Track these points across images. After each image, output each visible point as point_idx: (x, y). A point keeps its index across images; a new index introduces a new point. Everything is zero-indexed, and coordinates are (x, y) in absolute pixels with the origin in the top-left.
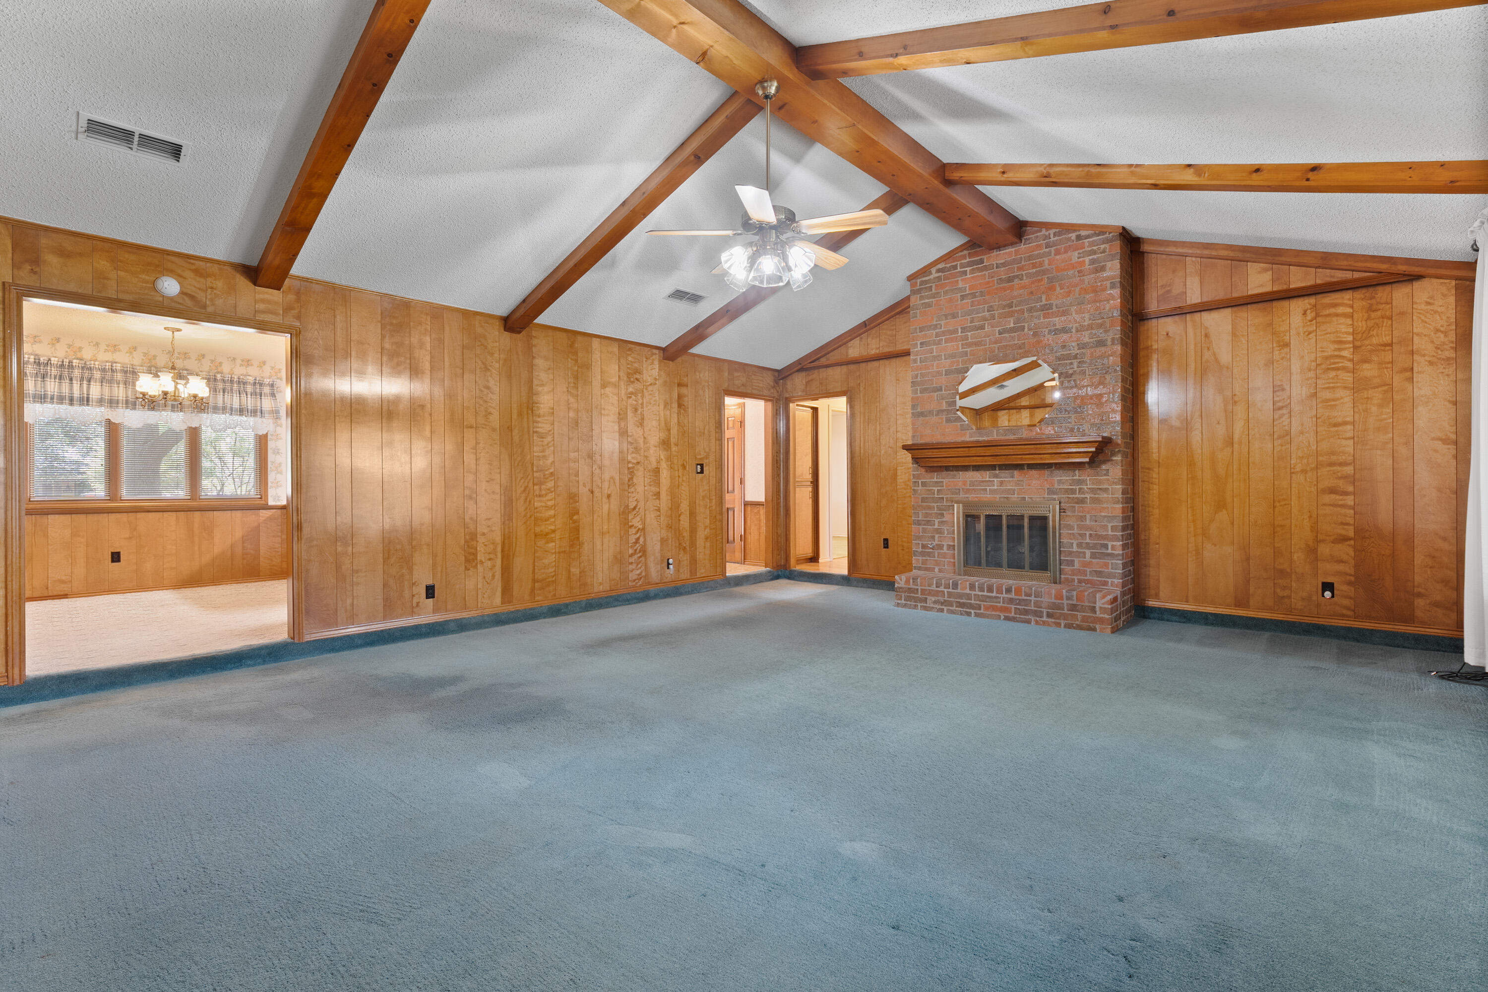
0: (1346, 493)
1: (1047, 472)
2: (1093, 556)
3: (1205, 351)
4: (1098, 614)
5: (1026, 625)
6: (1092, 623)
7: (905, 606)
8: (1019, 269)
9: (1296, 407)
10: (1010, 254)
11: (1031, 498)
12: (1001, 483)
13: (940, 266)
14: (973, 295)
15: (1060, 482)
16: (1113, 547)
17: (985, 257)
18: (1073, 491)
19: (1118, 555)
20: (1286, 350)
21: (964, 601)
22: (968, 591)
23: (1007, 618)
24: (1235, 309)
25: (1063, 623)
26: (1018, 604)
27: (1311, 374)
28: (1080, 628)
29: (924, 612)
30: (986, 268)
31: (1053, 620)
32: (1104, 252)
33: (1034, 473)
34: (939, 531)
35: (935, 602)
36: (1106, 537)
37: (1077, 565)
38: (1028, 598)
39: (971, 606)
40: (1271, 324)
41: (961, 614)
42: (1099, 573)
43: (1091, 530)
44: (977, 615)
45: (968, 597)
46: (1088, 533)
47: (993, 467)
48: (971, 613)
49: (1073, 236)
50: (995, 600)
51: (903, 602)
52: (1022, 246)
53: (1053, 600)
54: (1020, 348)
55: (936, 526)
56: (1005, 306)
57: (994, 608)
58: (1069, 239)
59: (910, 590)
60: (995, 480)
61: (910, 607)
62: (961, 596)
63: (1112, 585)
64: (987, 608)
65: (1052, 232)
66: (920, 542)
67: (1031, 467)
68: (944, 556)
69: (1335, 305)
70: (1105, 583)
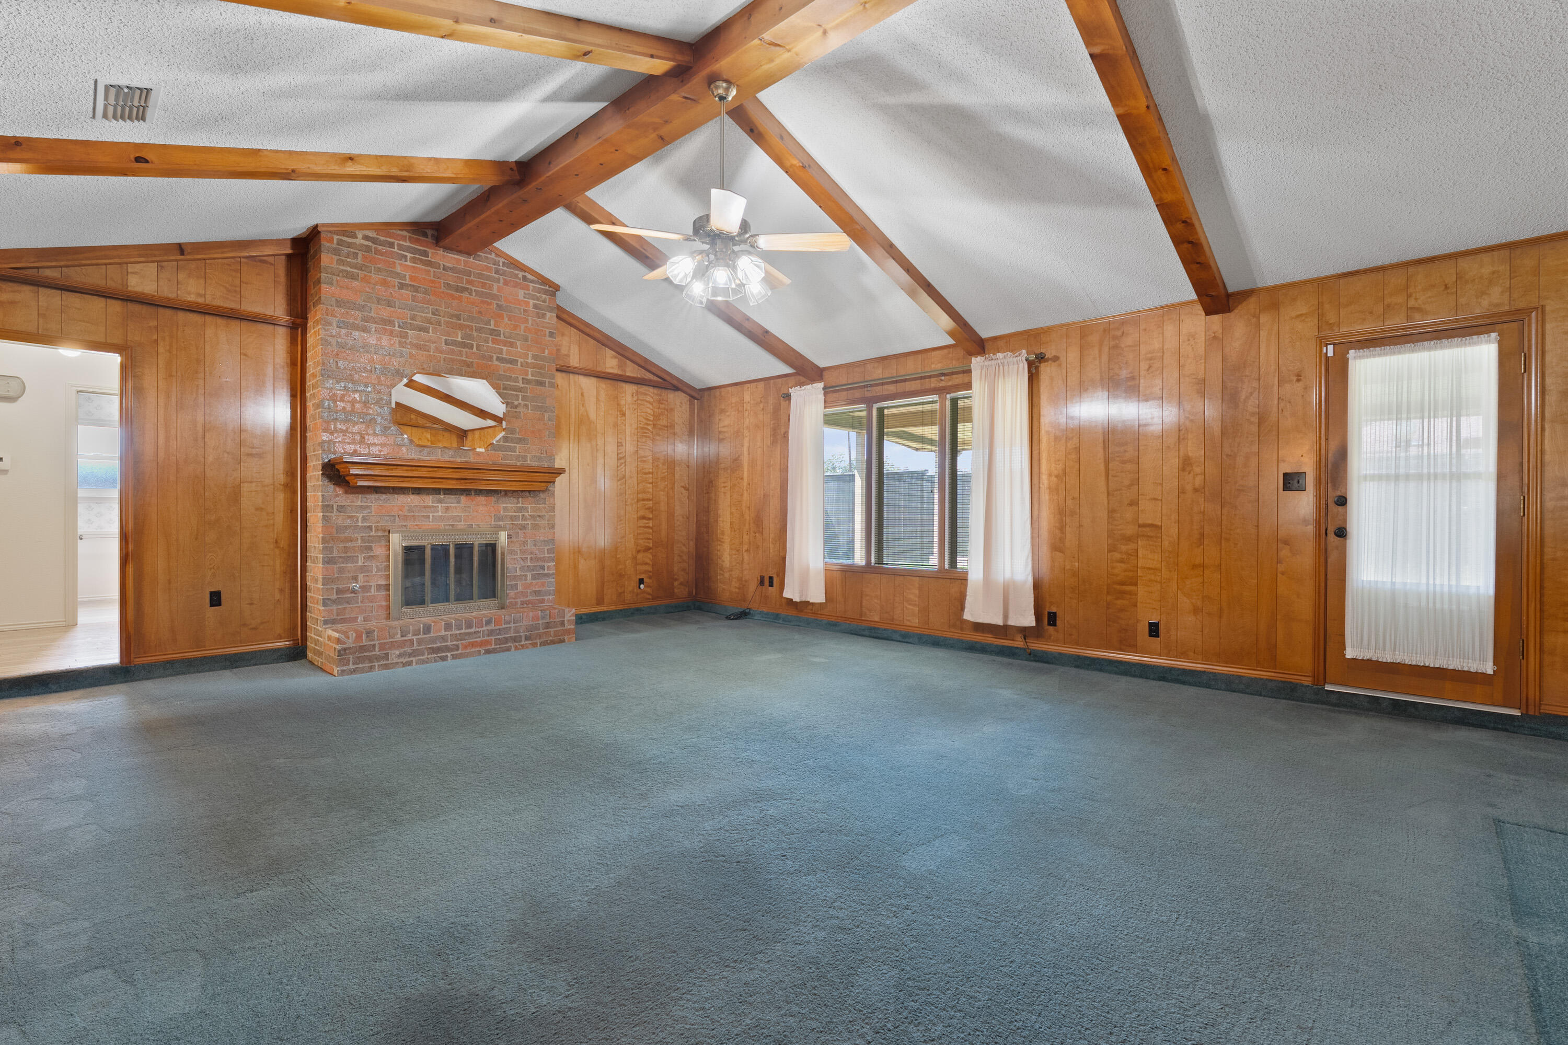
0: (649, 519)
1: (493, 499)
2: (534, 577)
3: (581, 407)
4: (567, 626)
5: (508, 653)
6: (562, 635)
7: (354, 671)
8: (469, 282)
9: (628, 459)
10: (458, 261)
11: (477, 525)
12: (447, 509)
13: (372, 234)
14: (416, 289)
15: (505, 509)
16: (548, 567)
17: (430, 251)
18: (516, 518)
19: (553, 574)
20: (624, 418)
21: (439, 645)
22: (443, 633)
23: (488, 652)
24: (599, 379)
25: (538, 641)
26: (498, 634)
27: (635, 438)
28: (553, 642)
29: (386, 672)
30: (430, 264)
31: (530, 642)
32: (544, 301)
33: (482, 499)
34: (363, 569)
35: (400, 656)
36: (543, 560)
37: (520, 588)
38: (508, 626)
39: (448, 649)
40: (616, 398)
41: (436, 661)
42: (536, 593)
43: (532, 554)
44: (454, 657)
45: (443, 638)
46: (529, 557)
47: (437, 491)
48: (447, 656)
49: (521, 274)
50: (475, 636)
51: (351, 666)
52: (471, 260)
53: (531, 623)
54: (468, 366)
55: (360, 564)
56: (452, 315)
57: (473, 645)
58: (516, 276)
59: (362, 648)
60: (440, 505)
61: (362, 671)
62: (434, 640)
63: (548, 602)
64: (466, 647)
65: (502, 260)
66: (335, 587)
67: (479, 492)
68: (372, 599)
69: (646, 394)
70: (543, 601)
